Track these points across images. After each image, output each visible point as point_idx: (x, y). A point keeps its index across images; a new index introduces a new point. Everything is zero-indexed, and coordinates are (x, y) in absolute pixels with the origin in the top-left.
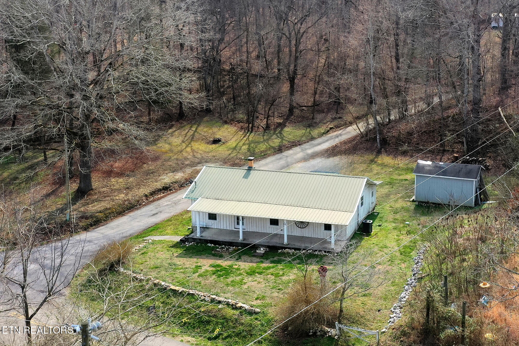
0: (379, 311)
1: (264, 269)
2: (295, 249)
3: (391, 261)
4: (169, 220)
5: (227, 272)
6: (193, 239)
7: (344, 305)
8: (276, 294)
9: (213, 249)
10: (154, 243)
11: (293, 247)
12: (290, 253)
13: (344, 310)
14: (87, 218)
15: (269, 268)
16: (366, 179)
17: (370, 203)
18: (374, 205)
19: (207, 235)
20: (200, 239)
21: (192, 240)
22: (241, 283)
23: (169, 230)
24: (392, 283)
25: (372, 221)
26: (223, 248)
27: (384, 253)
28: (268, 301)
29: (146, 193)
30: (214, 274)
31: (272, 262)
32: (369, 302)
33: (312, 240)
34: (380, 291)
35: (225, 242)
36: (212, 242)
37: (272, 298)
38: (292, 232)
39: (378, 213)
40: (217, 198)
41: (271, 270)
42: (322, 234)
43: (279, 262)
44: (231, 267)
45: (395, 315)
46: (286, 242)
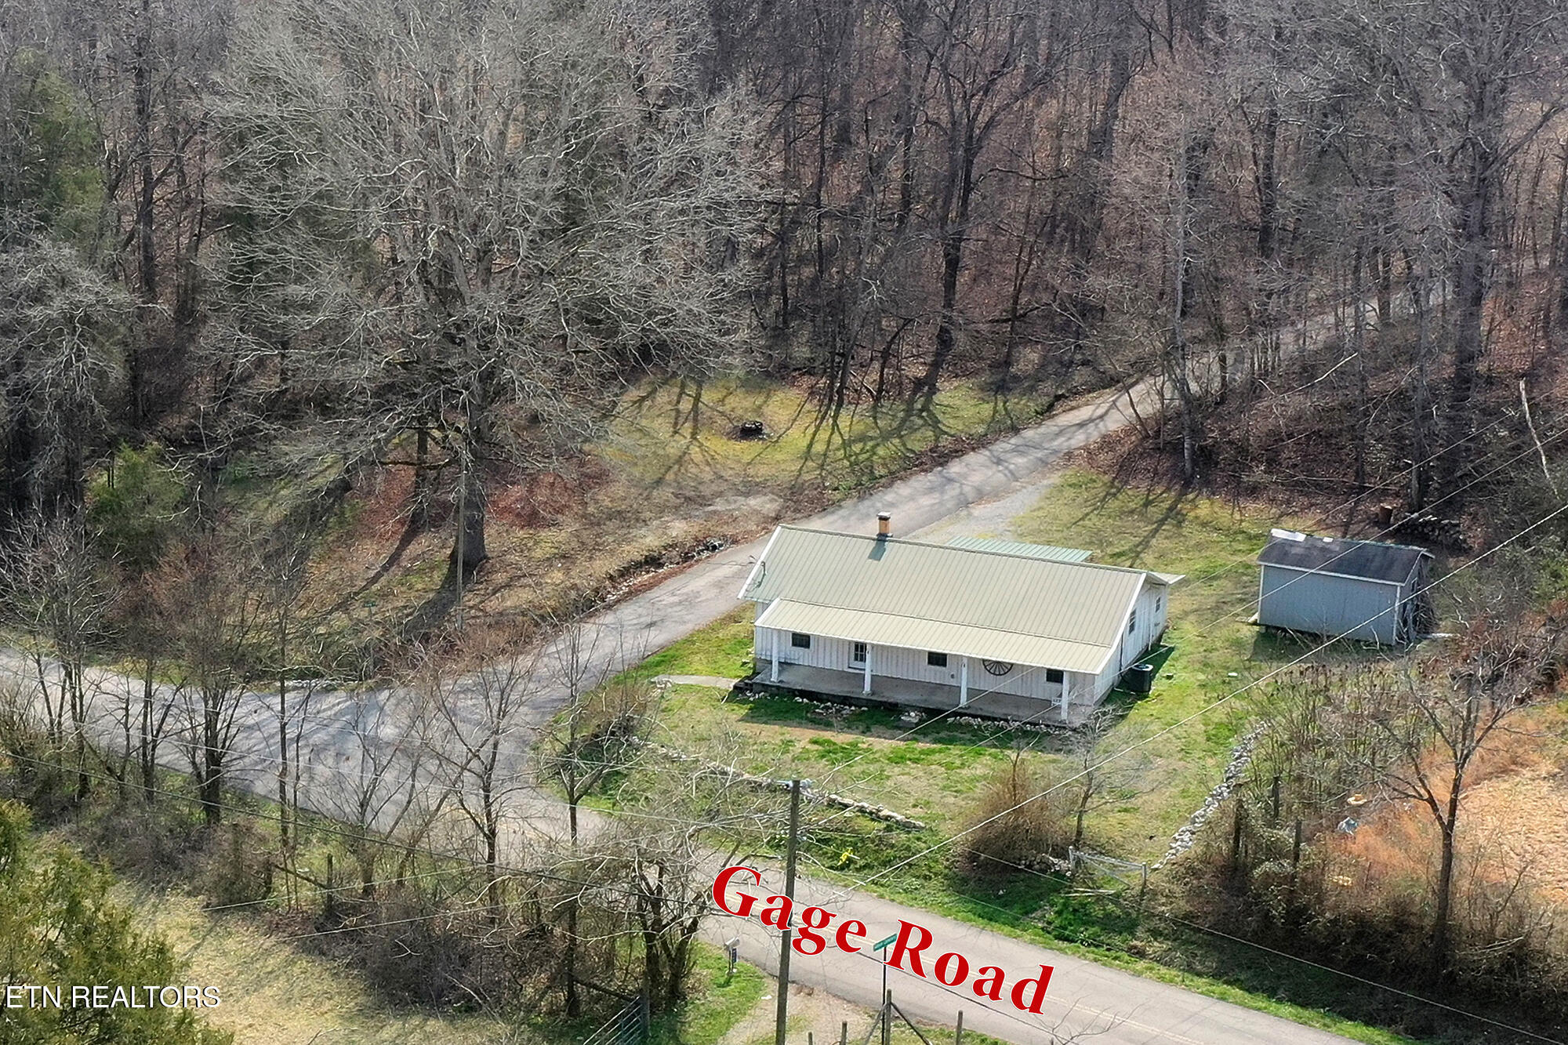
0: (1151, 838)
1: (922, 752)
2: (984, 718)
3: (1185, 752)
4: (689, 641)
5: (848, 753)
6: (763, 685)
7: (1085, 823)
8: (952, 800)
9: (807, 708)
10: (676, 689)
11: (979, 713)
12: (972, 725)
13: (1086, 834)
15: (933, 752)
16: (1144, 576)
17: (1152, 626)
18: (1159, 629)
19: (794, 680)
20: (778, 688)
21: (760, 688)
22: (881, 777)
23: (698, 661)
24: (1183, 791)
25: (1151, 667)
26: (827, 708)
27: (1171, 736)
28: (937, 810)
29: (611, 572)
30: (823, 757)
31: (935, 741)
32: (1133, 822)
33: (1018, 701)
34: (1156, 802)
35: (833, 696)
36: (803, 693)
37: (944, 805)
38: (975, 682)
39: (1171, 650)
40: (814, 600)
41: (937, 756)
42: (1043, 689)
43: (951, 741)
44: (854, 745)
45: (1179, 843)
46: (963, 702)
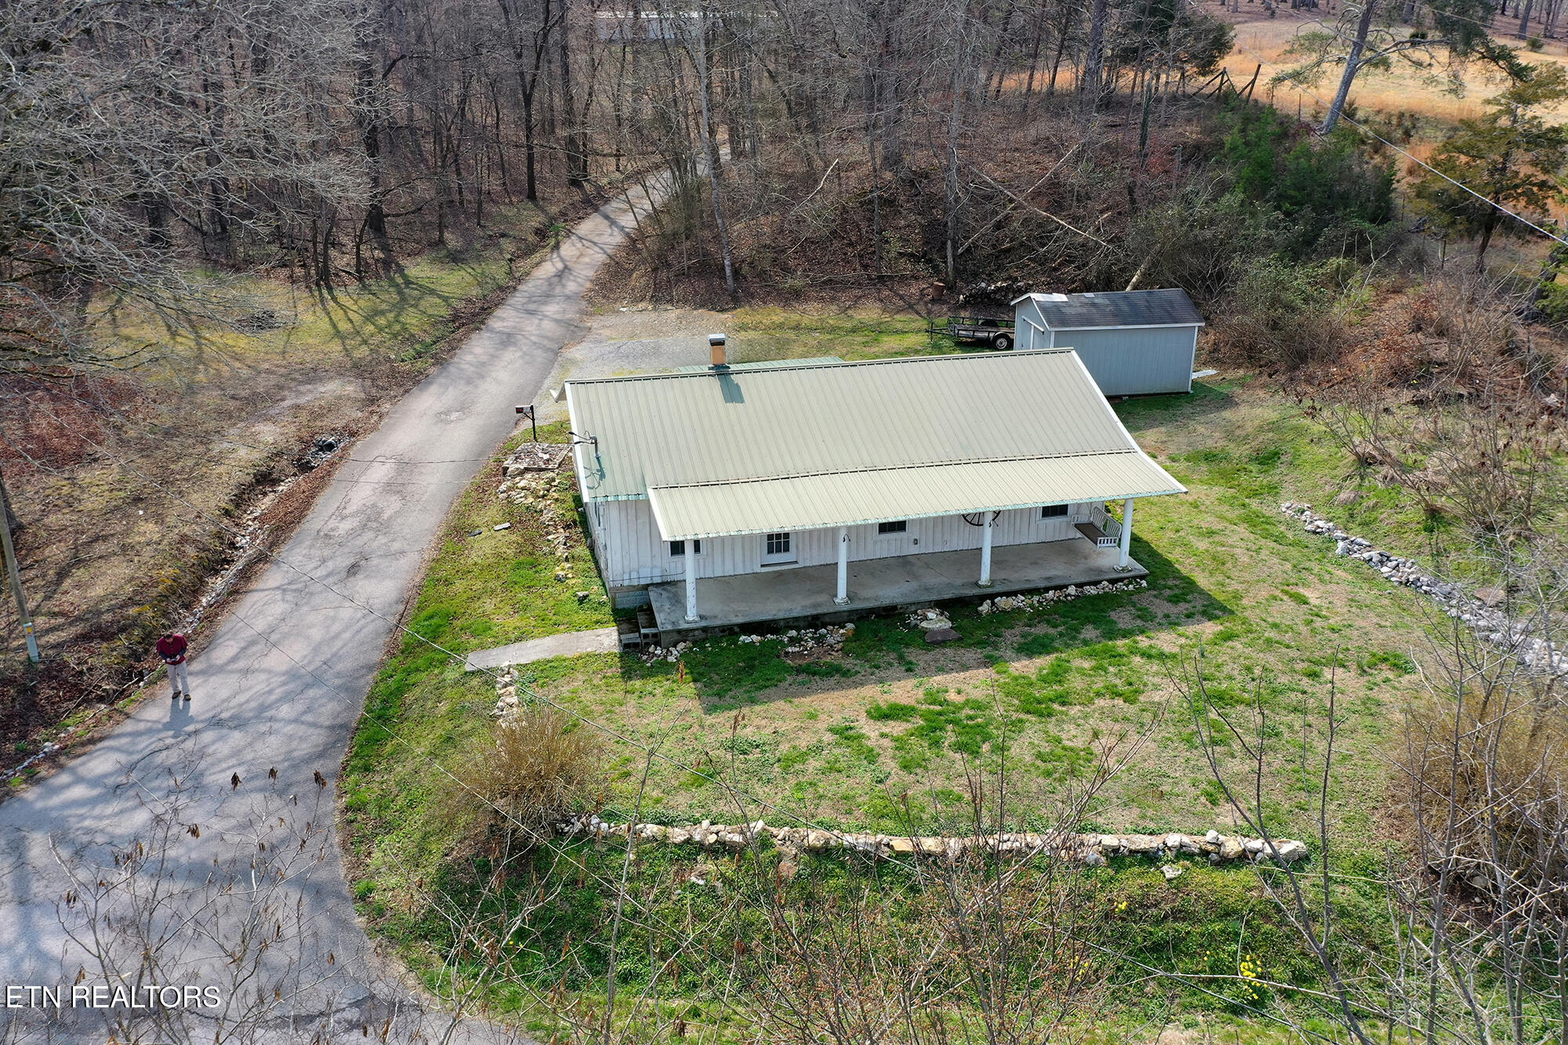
1: (1046, 681)
2: (1024, 593)
4: (439, 580)
5: (963, 726)
10: (534, 676)
14: (105, 634)
15: (1057, 676)
20: (705, 629)
29: (224, 505)
41: (1076, 680)
42: (1036, 529)
43: (1043, 645)
44: (941, 701)
46: (985, 576)
